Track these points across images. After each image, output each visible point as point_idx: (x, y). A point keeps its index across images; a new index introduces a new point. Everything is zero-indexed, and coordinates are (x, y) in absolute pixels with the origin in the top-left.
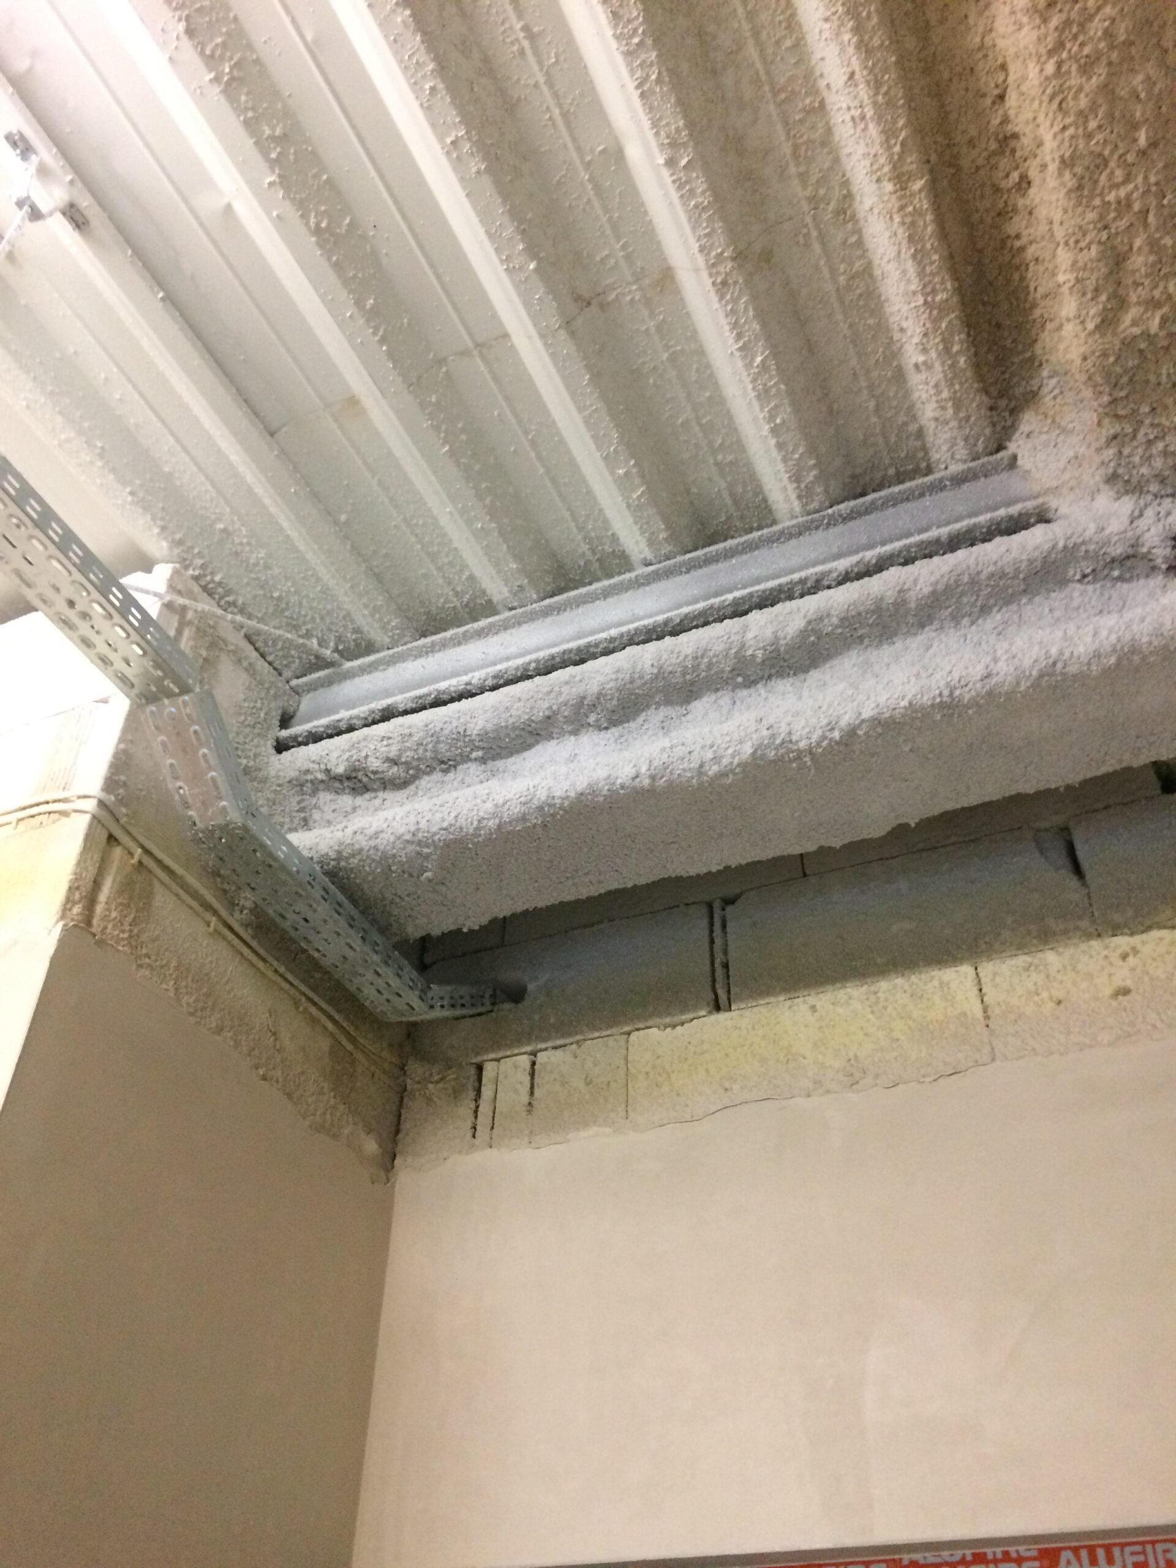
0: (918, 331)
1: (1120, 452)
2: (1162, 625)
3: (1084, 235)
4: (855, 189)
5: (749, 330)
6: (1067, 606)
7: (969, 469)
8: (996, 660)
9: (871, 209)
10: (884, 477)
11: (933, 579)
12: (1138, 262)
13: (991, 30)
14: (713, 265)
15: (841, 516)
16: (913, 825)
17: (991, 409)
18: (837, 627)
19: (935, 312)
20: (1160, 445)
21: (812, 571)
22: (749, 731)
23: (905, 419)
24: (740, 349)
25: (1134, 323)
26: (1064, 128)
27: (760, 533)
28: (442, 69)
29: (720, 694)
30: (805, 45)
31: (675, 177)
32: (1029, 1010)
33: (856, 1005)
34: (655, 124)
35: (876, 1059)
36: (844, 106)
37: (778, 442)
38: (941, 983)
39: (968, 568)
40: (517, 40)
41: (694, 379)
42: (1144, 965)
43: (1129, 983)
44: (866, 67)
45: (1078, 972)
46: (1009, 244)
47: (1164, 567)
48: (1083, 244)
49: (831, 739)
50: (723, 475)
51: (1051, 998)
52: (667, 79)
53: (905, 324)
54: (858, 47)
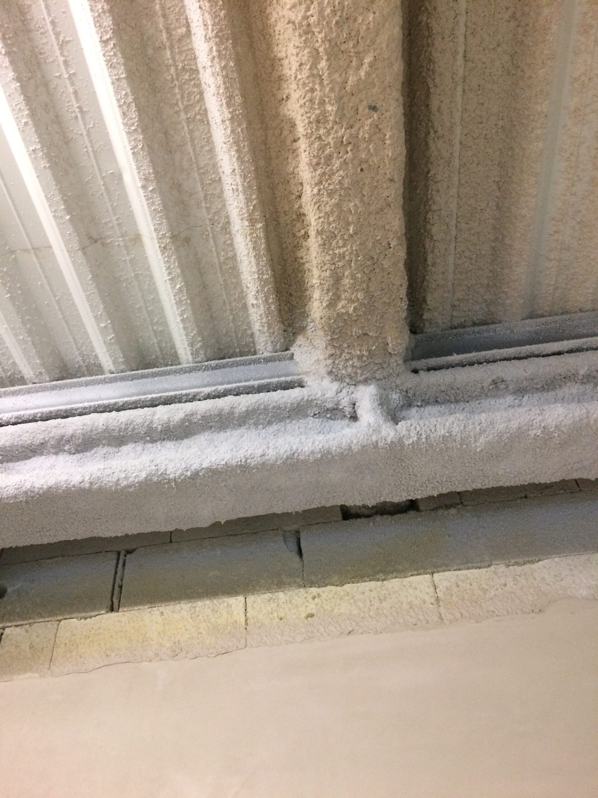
0: (254, 289)
1: (334, 362)
2: (342, 443)
3: (325, 265)
4: (231, 220)
5: (175, 272)
6: (306, 427)
7: (272, 356)
8: (268, 448)
9: (238, 231)
10: (234, 352)
11: (247, 404)
12: (346, 282)
13: (297, 167)
14: (160, 238)
15: (211, 366)
16: (223, 523)
17: (285, 331)
18: (199, 420)
19: (263, 283)
20: (351, 362)
21: (192, 390)
22: (146, 466)
23: (246, 327)
24: (170, 280)
25: (343, 307)
26: (320, 218)
27: (171, 367)
28: (33, 114)
29: (136, 444)
30: (215, 151)
31: (146, 194)
32: (266, 622)
33: (184, 613)
34: (138, 168)
35: (189, 643)
36: (230, 183)
37: (184, 326)
38: (228, 605)
39: (264, 402)
40: (74, 111)
41: (146, 288)
42: (322, 603)
43: (314, 611)
44: (240, 169)
45: (292, 604)
46: (298, 260)
47: (349, 416)
48: (324, 269)
49: (186, 476)
50: (156, 337)
51: (278, 617)
52: (147, 150)
53: (249, 285)
54: (238, 158)
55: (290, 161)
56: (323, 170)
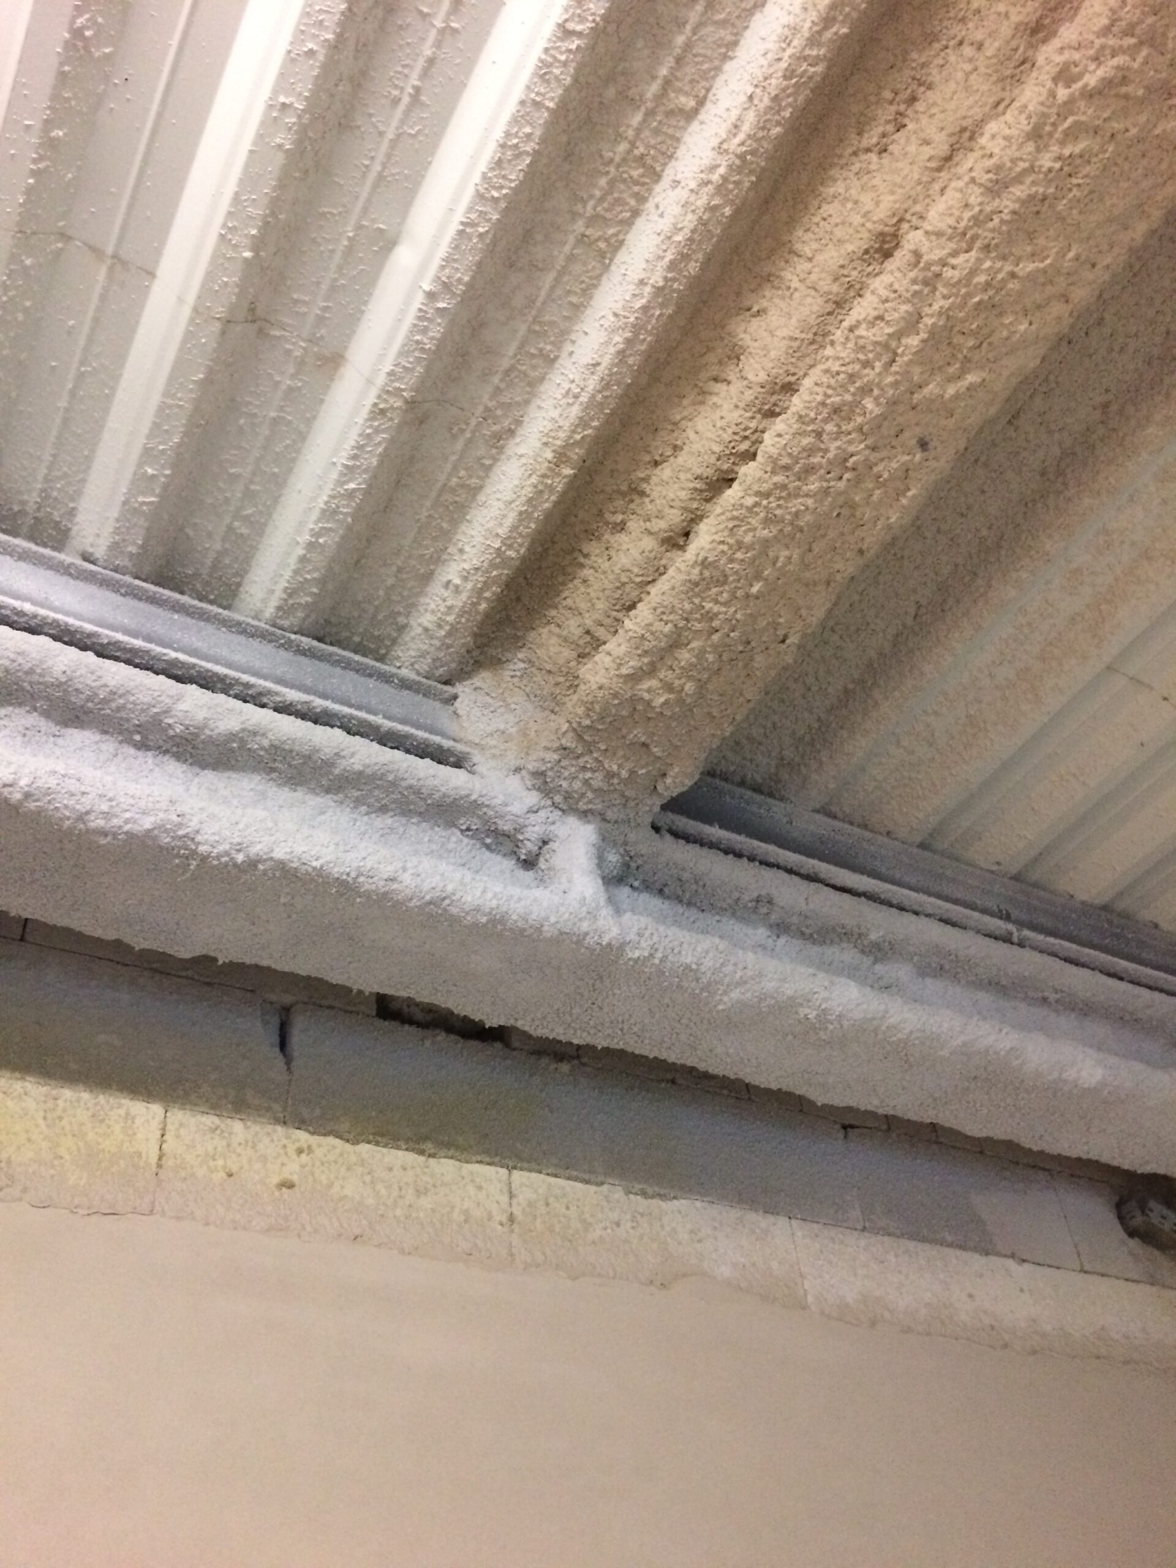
0: (475, 562)
1: (560, 761)
2: (531, 913)
3: (671, 613)
4: (520, 431)
5: (366, 459)
6: (443, 844)
7: (419, 683)
8: (404, 869)
9: (521, 456)
10: (348, 638)
11: (367, 761)
12: (685, 656)
13: (690, 420)
14: (388, 392)
15: (298, 646)
16: (220, 962)
17: (468, 652)
18: (262, 748)
19: (498, 560)
20: (588, 775)
21: (261, 682)
22: (158, 806)
23: (402, 610)
24: (346, 467)
25: (649, 691)
26: (722, 542)
27: (220, 610)
28: (335, 47)
29: (107, 737)
30: (583, 312)
31: (424, 308)
32: (201, 1172)
33: (30, 1104)
34: (448, 260)
36: (571, 377)
37: (305, 555)
38: (127, 1114)
39: (398, 770)
40: (402, 89)
41: (277, 450)
42: (313, 1166)
43: (295, 1178)
44: (610, 369)
45: (256, 1151)
46: (576, 554)
47: (523, 857)
48: (665, 617)
49: (232, 859)
50: (224, 540)
51: (224, 1167)
52: (488, 241)
53: (467, 548)
54: (619, 352)
55: (685, 402)
56: (786, 481)
